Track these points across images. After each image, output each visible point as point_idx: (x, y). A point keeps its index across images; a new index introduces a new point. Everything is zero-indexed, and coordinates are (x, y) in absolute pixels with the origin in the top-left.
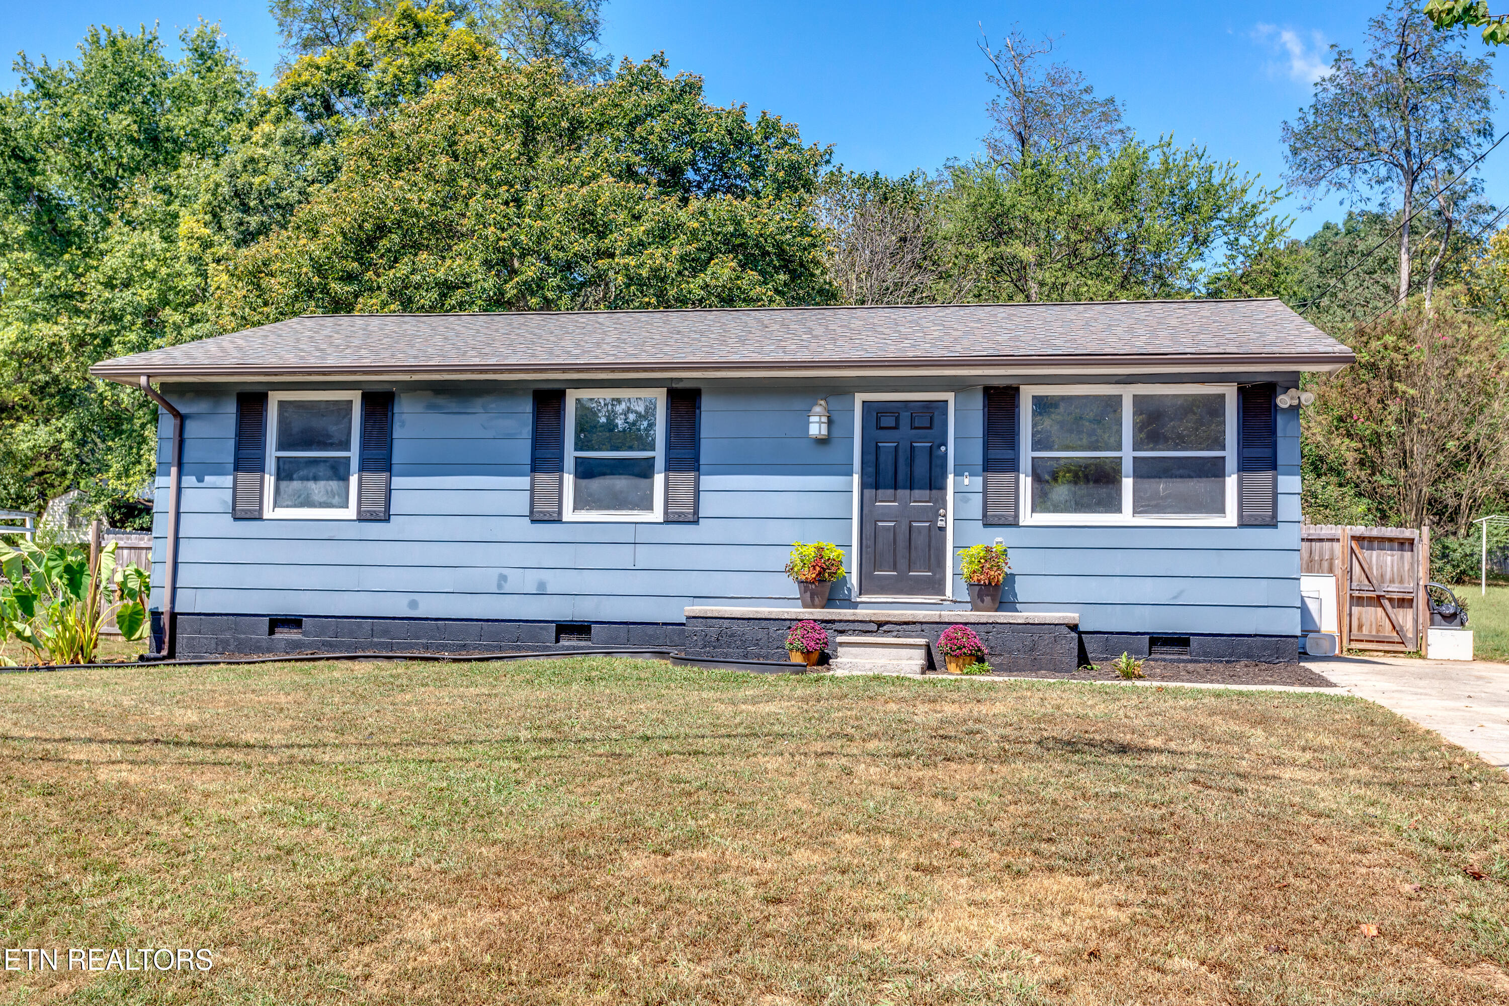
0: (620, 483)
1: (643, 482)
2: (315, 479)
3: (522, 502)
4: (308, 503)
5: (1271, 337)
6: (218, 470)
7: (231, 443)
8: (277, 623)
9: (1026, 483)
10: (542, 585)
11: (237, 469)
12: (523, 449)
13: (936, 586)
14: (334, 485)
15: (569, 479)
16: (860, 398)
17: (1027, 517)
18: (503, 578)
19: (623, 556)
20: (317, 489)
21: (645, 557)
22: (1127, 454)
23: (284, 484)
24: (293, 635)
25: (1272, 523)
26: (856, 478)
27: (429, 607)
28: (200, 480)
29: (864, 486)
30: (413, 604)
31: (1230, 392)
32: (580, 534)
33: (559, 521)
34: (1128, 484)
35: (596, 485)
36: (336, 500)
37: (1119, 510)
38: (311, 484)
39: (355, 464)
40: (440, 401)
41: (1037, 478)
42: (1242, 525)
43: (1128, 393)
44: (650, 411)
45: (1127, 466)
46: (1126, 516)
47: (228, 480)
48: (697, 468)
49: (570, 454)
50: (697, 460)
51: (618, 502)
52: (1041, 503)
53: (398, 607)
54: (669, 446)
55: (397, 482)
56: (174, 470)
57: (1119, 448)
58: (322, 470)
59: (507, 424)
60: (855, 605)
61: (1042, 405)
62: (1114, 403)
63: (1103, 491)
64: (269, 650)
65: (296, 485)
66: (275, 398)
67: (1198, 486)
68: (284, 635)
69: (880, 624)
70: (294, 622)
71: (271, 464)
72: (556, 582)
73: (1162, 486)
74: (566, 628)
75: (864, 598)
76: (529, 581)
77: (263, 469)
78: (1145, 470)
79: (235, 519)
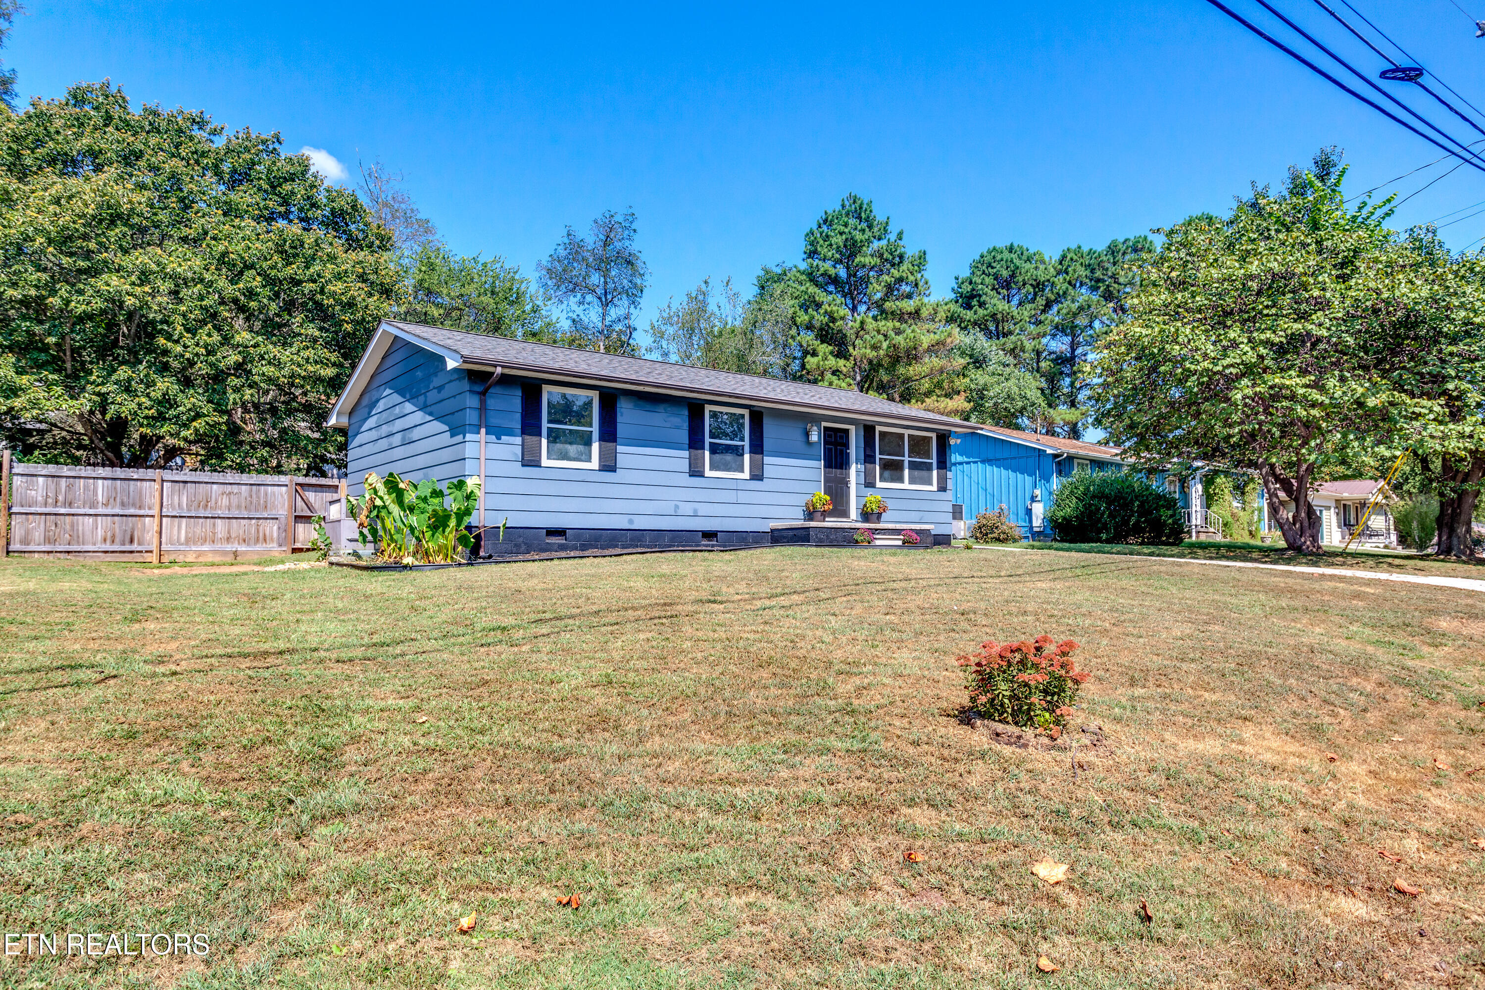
0: (729, 457)
1: (740, 458)
2: (571, 443)
3: (685, 465)
4: (565, 457)
6: (510, 433)
7: (518, 416)
8: (550, 532)
9: (877, 468)
10: (695, 511)
11: (523, 433)
12: (683, 436)
13: (847, 514)
14: (581, 448)
15: (707, 454)
16: (824, 424)
17: (878, 484)
18: (677, 507)
19: (730, 496)
20: (572, 449)
21: (743, 497)
22: (906, 459)
23: (552, 445)
24: (559, 540)
25: (945, 490)
26: (822, 462)
27: (640, 523)
28: (499, 438)
29: (825, 467)
30: (631, 522)
31: (934, 436)
32: (712, 484)
33: (703, 476)
34: (906, 472)
35: (719, 458)
36: (583, 457)
37: (903, 483)
38: (568, 447)
39: (596, 435)
40: (641, 403)
41: (881, 467)
42: (937, 491)
43: (907, 432)
45: (906, 464)
46: (906, 485)
47: (519, 440)
48: (762, 453)
49: (708, 440)
50: (762, 446)
51: (728, 468)
52: (882, 479)
53: (621, 523)
54: (751, 440)
56: (482, 431)
57: (903, 456)
58: (575, 438)
59: (676, 420)
61: (882, 434)
63: (899, 474)
64: (548, 550)
65: (559, 446)
66: (546, 390)
67: (924, 473)
68: (555, 540)
70: (560, 532)
71: (544, 432)
72: (703, 509)
73: (916, 473)
74: (706, 535)
75: (827, 519)
76: (687, 509)
77: (540, 435)
78: (913, 466)
79: (523, 465)
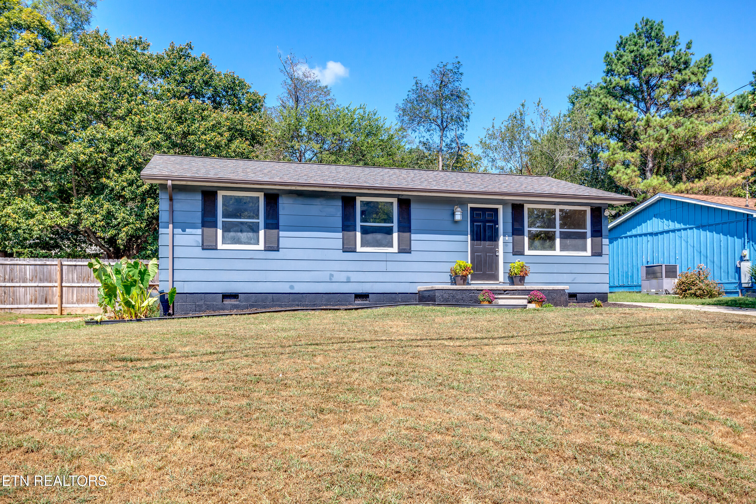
0: (379, 236)
1: (389, 236)
2: (241, 231)
3: (339, 244)
4: (239, 242)
6: (193, 226)
7: (199, 215)
8: (226, 296)
9: (526, 239)
10: (348, 278)
11: (203, 226)
12: (338, 221)
13: (495, 277)
14: (251, 234)
15: (359, 235)
16: (470, 205)
17: (527, 252)
18: (332, 275)
19: (382, 266)
20: (243, 236)
21: (391, 266)
22: (558, 230)
23: (226, 234)
24: (233, 302)
25: (600, 255)
26: (469, 236)
27: (301, 288)
28: (184, 230)
29: (472, 239)
30: (292, 287)
31: (588, 209)
34: (558, 241)
35: (369, 237)
36: (252, 241)
37: (555, 250)
38: (240, 234)
39: (262, 225)
40: (300, 199)
41: (529, 238)
42: (592, 256)
43: (558, 208)
45: (558, 234)
46: (558, 252)
47: (199, 231)
48: (410, 231)
49: (359, 224)
50: (410, 227)
51: (378, 244)
52: (531, 247)
53: (285, 288)
54: (399, 222)
56: (171, 226)
57: (555, 227)
58: (244, 228)
59: (331, 210)
60: (470, 284)
61: (531, 211)
62: (552, 212)
63: (548, 243)
64: (223, 309)
65: (232, 234)
66: (221, 194)
67: (579, 242)
68: (228, 302)
69: (505, 291)
70: (235, 296)
71: (220, 224)
72: (354, 277)
73: (568, 241)
74: (358, 296)
75: (473, 282)
76: (342, 277)
77: (216, 227)
78: (564, 236)
79: (203, 249)
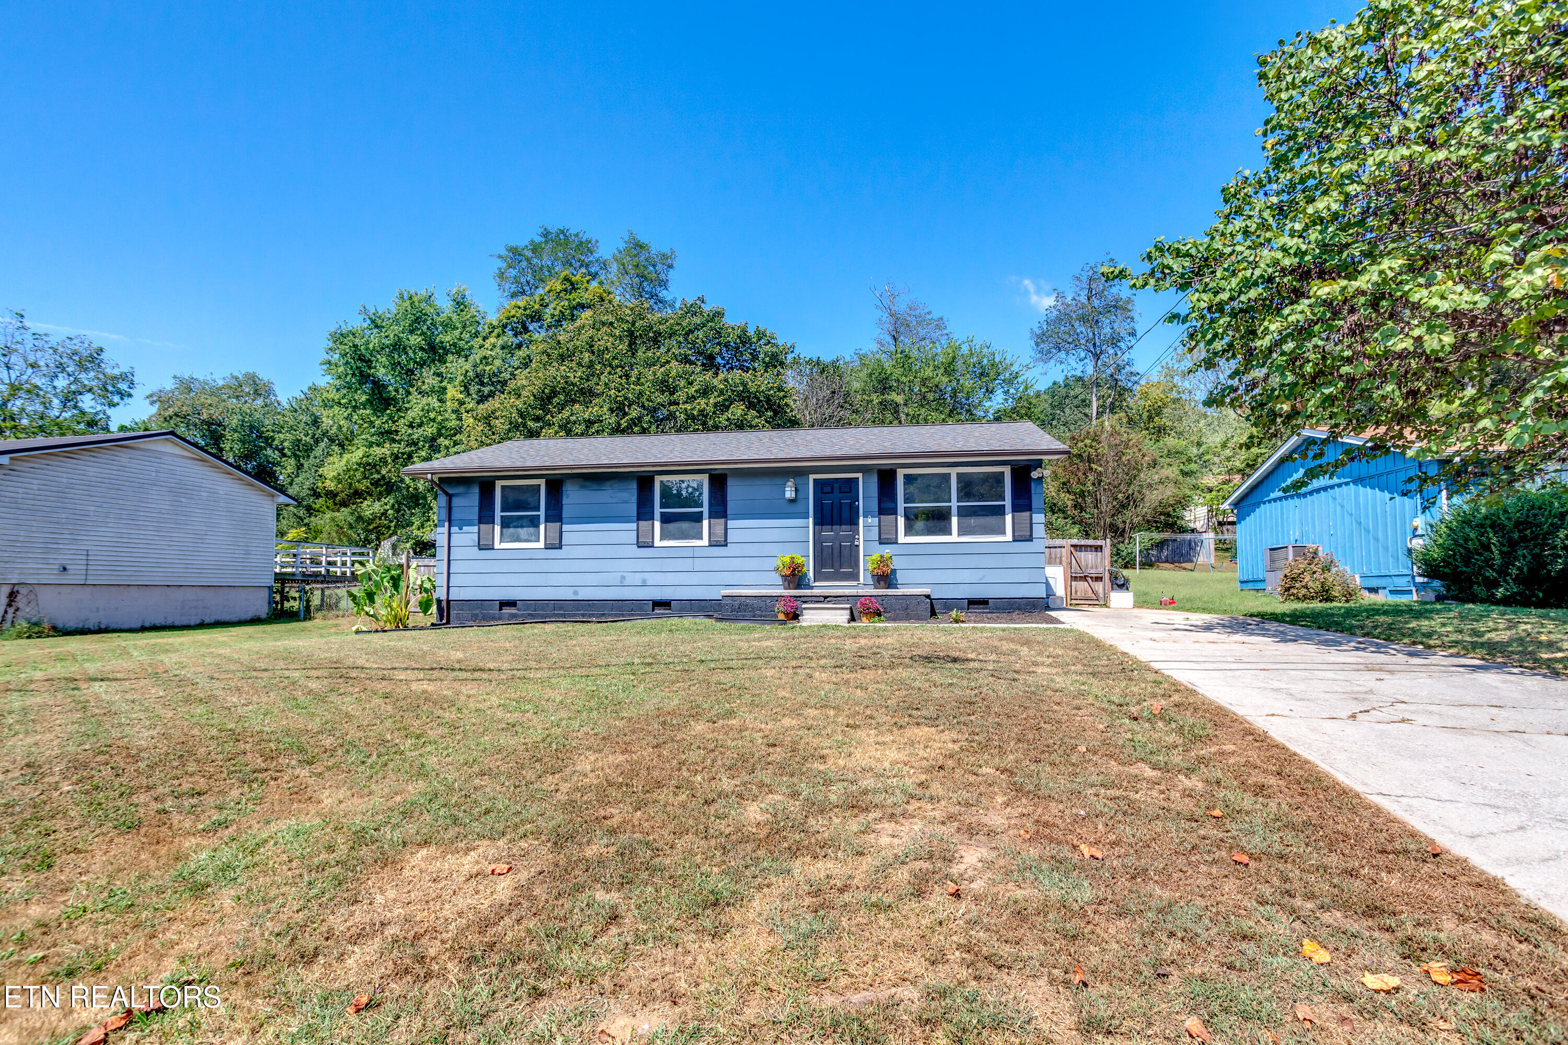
0: (685, 525)
1: (698, 524)
2: (522, 527)
3: (632, 537)
4: (518, 539)
5: (1028, 441)
6: (470, 523)
7: (476, 509)
8: (504, 604)
9: (901, 521)
10: (644, 581)
11: (480, 523)
12: (632, 508)
13: (854, 576)
14: (531, 530)
15: (657, 524)
16: (812, 477)
17: (902, 538)
18: (623, 578)
19: (687, 564)
20: (523, 532)
21: (699, 564)
22: (954, 504)
23: (505, 530)
24: (513, 611)
25: (1030, 539)
26: (811, 520)
27: (584, 594)
28: (461, 529)
29: (815, 524)
30: (576, 593)
31: (1007, 470)
32: (664, 553)
33: (653, 546)
34: (955, 520)
35: (672, 526)
36: (533, 538)
37: (950, 534)
38: (520, 530)
39: (542, 518)
40: (588, 484)
41: (907, 518)
42: (1014, 541)
43: (954, 472)
44: (700, 486)
45: (954, 511)
46: (954, 537)
47: (475, 529)
48: (726, 517)
49: (658, 510)
50: (726, 512)
51: (684, 536)
52: (909, 531)
53: (567, 594)
54: (710, 505)
55: (565, 527)
56: (447, 524)
57: (950, 501)
58: (525, 522)
59: (624, 495)
60: (812, 588)
61: (909, 479)
62: (947, 477)
63: (942, 524)
64: (500, 619)
65: (511, 530)
66: (499, 484)
67: (991, 520)
68: (507, 611)
69: (826, 597)
70: (512, 604)
71: (498, 519)
72: (652, 579)
73: (973, 521)
74: (657, 604)
75: (817, 584)
76: (637, 579)
77: (493, 523)
78: (964, 513)
79: (479, 549)
